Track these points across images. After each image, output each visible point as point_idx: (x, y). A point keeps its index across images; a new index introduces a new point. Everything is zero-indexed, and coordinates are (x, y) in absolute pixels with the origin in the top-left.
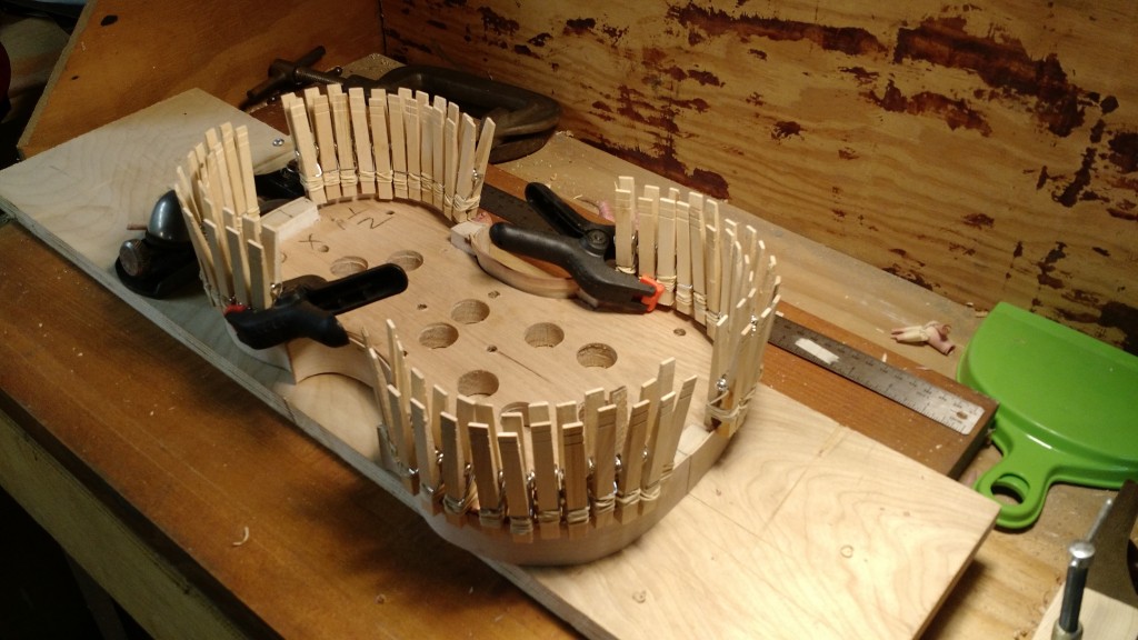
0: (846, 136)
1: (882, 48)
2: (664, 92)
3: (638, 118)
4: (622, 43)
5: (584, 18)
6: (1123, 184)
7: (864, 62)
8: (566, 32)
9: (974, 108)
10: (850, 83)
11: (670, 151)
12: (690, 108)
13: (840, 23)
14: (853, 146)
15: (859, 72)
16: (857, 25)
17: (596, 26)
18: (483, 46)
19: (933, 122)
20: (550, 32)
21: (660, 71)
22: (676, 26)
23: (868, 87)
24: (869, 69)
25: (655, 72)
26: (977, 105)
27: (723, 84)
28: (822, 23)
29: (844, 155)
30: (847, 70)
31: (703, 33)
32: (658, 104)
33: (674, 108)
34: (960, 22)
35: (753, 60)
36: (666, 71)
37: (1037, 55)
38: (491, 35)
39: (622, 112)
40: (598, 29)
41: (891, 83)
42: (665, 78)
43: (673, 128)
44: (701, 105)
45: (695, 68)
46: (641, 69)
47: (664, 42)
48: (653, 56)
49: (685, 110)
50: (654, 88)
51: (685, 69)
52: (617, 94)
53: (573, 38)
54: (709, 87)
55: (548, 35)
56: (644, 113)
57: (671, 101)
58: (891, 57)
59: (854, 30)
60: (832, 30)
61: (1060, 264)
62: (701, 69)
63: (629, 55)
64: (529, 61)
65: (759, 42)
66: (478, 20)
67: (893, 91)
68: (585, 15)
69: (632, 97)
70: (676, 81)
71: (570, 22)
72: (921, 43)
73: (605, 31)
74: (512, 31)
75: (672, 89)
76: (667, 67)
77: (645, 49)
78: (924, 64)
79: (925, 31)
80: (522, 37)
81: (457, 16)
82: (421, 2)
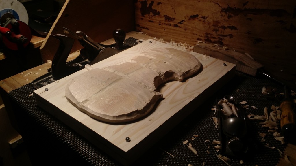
1: (289, 14)
2: (219, 33)
4: (207, 20)
5: (195, 15)
7: (283, 19)
8: (190, 19)
10: (279, 25)
12: (228, 37)
14: (280, 44)
15: (282, 22)
17: (199, 17)
18: (164, 26)
20: (184, 20)
21: (218, 27)
22: (224, 14)
23: (284, 26)
24: (285, 21)
25: (217, 28)
27: (238, 29)
28: (270, 9)
29: (277, 47)
30: (278, 21)
31: (232, 15)
32: (217, 37)
33: (222, 37)
35: (248, 21)
36: (220, 27)
38: (167, 23)
39: (206, 40)
40: (199, 18)
41: (292, 24)
42: (220, 29)
43: (222, 43)
44: (231, 36)
45: (230, 25)
46: (212, 27)
47: (220, 19)
48: (216, 23)
49: (226, 38)
50: (216, 32)
51: (226, 26)
52: (204, 35)
53: (192, 21)
54: (233, 30)
55: (184, 21)
56: (212, 40)
57: (221, 35)
58: (292, 17)
60: (273, 10)
62: (231, 26)
63: (209, 23)
64: (178, 29)
65: (250, 16)
66: (163, 19)
67: (292, 26)
69: (209, 36)
70: (223, 30)
71: (191, 16)
73: (201, 18)
74: (173, 21)
75: (222, 32)
76: (221, 26)
77: (214, 21)
80: (176, 22)
81: (157, 19)
82: (147, 15)
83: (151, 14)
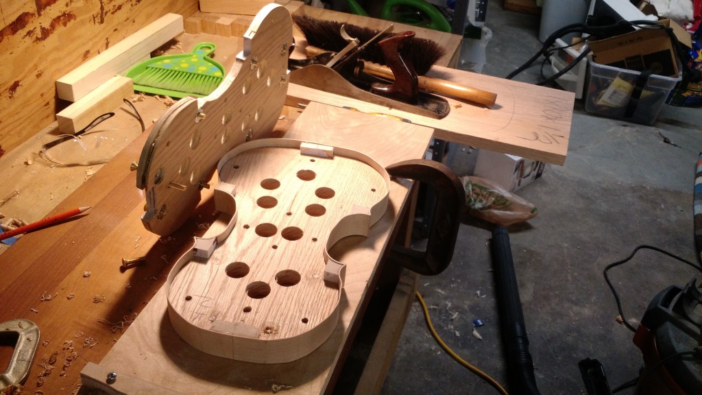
0: (37, 66)
1: (33, 15)
7: (30, 26)
9: (68, 12)
10: (29, 40)
13: (14, 18)
14: (40, 68)
15: (29, 33)
16: (20, 13)
19: (60, 29)
23: (35, 36)
24: (32, 29)
28: (8, 24)
29: (38, 76)
30: (25, 36)
41: (41, 26)
58: (37, 15)
59: (21, 15)
60: (13, 23)
78: (48, 8)
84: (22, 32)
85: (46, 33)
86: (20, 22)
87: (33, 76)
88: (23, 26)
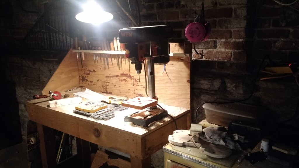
0: (119, 85)
1: (120, 76)
2: (106, 85)
3: (104, 88)
4: (102, 81)
6: (136, 83)
7: (119, 78)
10: (118, 80)
11: (107, 91)
13: (117, 75)
14: (120, 86)
15: (119, 79)
18: (90, 85)
19: (124, 82)
26: (126, 79)
27: (110, 83)
29: (119, 87)
31: (108, 78)
34: (124, 73)
35: (111, 80)
37: (129, 74)
38: (91, 83)
39: (103, 88)
43: (107, 88)
44: (109, 85)
46: (104, 83)
47: (105, 80)
48: (104, 81)
52: (102, 86)
53: (98, 82)
56: (104, 87)
61: (135, 92)
62: (108, 82)
63: (102, 82)
64: (94, 85)
65: (112, 78)
66: (89, 82)
67: (121, 80)
68: (99, 79)
72: (122, 75)
78: (122, 77)
79: (122, 74)
80: (93, 83)
81: (87, 82)
82: (84, 82)
83: (85, 81)
84: (117, 78)
85: (121, 81)
86: (117, 76)
87: (118, 86)
88: (118, 77)
